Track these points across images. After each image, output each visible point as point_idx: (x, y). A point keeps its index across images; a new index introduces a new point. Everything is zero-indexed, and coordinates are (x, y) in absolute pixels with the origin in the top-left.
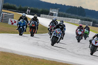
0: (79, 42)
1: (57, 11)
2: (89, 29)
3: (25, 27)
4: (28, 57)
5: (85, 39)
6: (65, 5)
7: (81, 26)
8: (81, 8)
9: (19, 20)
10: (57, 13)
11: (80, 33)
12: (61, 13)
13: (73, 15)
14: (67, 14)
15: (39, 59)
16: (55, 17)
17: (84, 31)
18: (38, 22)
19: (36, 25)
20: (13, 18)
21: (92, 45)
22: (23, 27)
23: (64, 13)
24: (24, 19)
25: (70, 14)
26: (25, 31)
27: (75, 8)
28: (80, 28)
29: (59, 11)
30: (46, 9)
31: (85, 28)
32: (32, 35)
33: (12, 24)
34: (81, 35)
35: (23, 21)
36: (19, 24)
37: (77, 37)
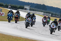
0: (44, 26)
1: (29, 7)
3: (12, 17)
7: (45, 17)
8: (44, 5)
9: (8, 13)
11: (45, 21)
14: (35, 9)
15: (18, 37)
16: (29, 11)
17: (47, 20)
18: (20, 14)
19: (18, 16)
20: (2, 11)
21: (51, 28)
22: (11, 17)
23: (33, 8)
24: (11, 12)
25: (37, 9)
26: (12, 20)
27: (40, 5)
28: (45, 18)
29: (30, 7)
32: (16, 22)
33: (1, 15)
35: (11, 14)
36: (8, 15)
37: (43, 23)
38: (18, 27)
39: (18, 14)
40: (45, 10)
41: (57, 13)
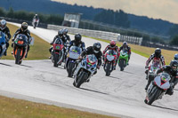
1: (78, 17)
2: (129, 51)
3: (4, 46)
4: (26, 101)
5: (122, 70)
6: (91, 8)
10: (78, 22)
11: (111, 58)
12: (84, 21)
13: (107, 26)
14: (95, 23)
18: (29, 37)
19: (25, 41)
23: (90, 22)
25: (101, 24)
26: (5, 54)
27: (111, 11)
28: (112, 48)
29: (81, 18)
30: (57, 15)
31: (121, 48)
32: (18, 62)
34: (113, 62)
35: (1, 35)
38: (45, 75)
39: (24, 37)
40: (124, 26)
41: (160, 37)
